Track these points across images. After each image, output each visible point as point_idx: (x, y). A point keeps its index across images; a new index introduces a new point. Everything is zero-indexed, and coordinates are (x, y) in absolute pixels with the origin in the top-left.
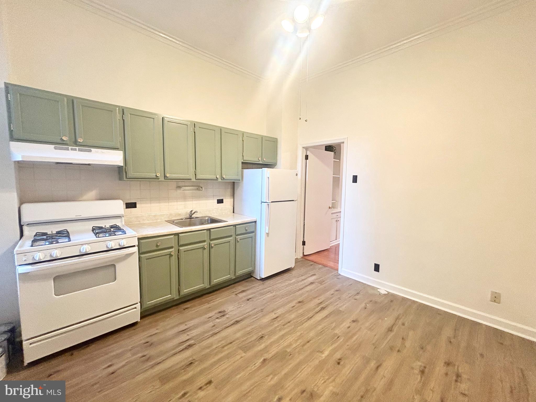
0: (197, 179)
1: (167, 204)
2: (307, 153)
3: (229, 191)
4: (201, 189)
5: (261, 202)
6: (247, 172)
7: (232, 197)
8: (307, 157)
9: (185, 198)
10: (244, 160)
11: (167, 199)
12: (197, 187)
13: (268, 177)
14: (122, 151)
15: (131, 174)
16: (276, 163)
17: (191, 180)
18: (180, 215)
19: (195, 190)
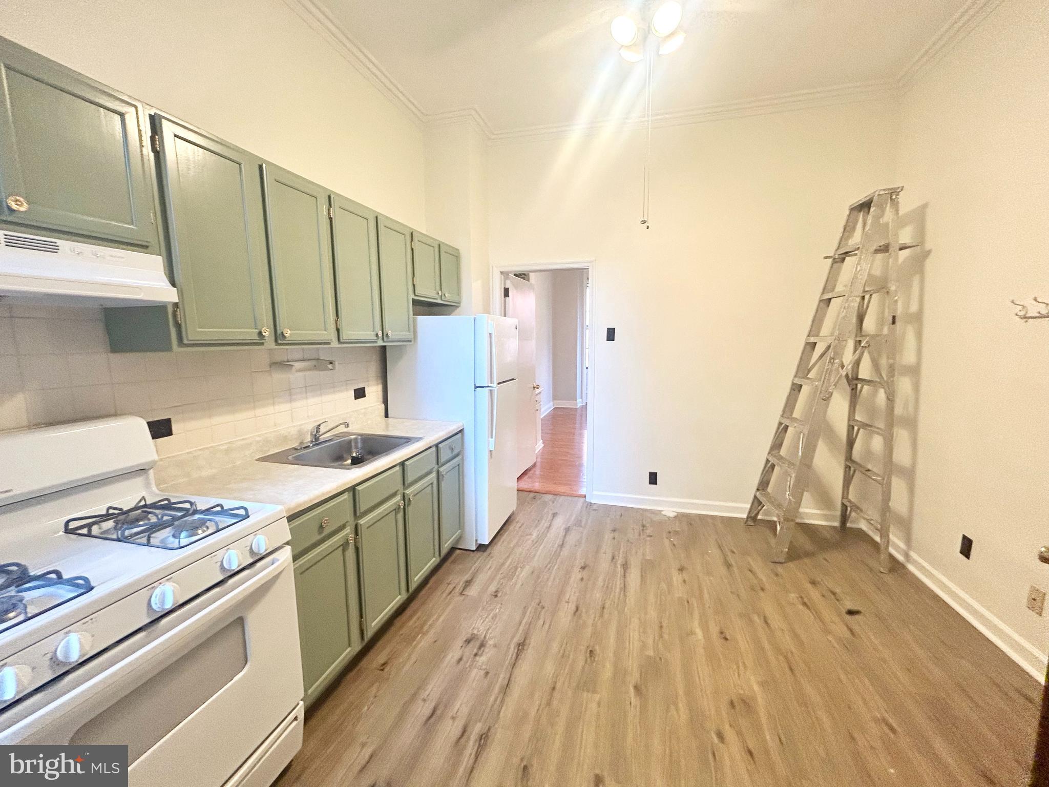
0: (342, 340)
1: (250, 414)
2: (505, 284)
3: (373, 368)
4: (330, 366)
5: (473, 387)
6: (426, 322)
7: (380, 381)
8: (506, 293)
9: (290, 394)
10: (415, 295)
11: (252, 400)
12: (314, 363)
13: (490, 334)
14: (161, 257)
15: (194, 332)
16: (460, 303)
17: (329, 343)
18: (285, 439)
19: (310, 370)
